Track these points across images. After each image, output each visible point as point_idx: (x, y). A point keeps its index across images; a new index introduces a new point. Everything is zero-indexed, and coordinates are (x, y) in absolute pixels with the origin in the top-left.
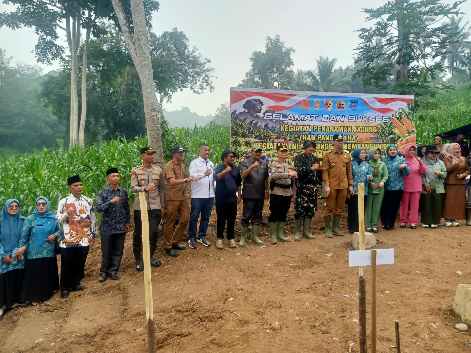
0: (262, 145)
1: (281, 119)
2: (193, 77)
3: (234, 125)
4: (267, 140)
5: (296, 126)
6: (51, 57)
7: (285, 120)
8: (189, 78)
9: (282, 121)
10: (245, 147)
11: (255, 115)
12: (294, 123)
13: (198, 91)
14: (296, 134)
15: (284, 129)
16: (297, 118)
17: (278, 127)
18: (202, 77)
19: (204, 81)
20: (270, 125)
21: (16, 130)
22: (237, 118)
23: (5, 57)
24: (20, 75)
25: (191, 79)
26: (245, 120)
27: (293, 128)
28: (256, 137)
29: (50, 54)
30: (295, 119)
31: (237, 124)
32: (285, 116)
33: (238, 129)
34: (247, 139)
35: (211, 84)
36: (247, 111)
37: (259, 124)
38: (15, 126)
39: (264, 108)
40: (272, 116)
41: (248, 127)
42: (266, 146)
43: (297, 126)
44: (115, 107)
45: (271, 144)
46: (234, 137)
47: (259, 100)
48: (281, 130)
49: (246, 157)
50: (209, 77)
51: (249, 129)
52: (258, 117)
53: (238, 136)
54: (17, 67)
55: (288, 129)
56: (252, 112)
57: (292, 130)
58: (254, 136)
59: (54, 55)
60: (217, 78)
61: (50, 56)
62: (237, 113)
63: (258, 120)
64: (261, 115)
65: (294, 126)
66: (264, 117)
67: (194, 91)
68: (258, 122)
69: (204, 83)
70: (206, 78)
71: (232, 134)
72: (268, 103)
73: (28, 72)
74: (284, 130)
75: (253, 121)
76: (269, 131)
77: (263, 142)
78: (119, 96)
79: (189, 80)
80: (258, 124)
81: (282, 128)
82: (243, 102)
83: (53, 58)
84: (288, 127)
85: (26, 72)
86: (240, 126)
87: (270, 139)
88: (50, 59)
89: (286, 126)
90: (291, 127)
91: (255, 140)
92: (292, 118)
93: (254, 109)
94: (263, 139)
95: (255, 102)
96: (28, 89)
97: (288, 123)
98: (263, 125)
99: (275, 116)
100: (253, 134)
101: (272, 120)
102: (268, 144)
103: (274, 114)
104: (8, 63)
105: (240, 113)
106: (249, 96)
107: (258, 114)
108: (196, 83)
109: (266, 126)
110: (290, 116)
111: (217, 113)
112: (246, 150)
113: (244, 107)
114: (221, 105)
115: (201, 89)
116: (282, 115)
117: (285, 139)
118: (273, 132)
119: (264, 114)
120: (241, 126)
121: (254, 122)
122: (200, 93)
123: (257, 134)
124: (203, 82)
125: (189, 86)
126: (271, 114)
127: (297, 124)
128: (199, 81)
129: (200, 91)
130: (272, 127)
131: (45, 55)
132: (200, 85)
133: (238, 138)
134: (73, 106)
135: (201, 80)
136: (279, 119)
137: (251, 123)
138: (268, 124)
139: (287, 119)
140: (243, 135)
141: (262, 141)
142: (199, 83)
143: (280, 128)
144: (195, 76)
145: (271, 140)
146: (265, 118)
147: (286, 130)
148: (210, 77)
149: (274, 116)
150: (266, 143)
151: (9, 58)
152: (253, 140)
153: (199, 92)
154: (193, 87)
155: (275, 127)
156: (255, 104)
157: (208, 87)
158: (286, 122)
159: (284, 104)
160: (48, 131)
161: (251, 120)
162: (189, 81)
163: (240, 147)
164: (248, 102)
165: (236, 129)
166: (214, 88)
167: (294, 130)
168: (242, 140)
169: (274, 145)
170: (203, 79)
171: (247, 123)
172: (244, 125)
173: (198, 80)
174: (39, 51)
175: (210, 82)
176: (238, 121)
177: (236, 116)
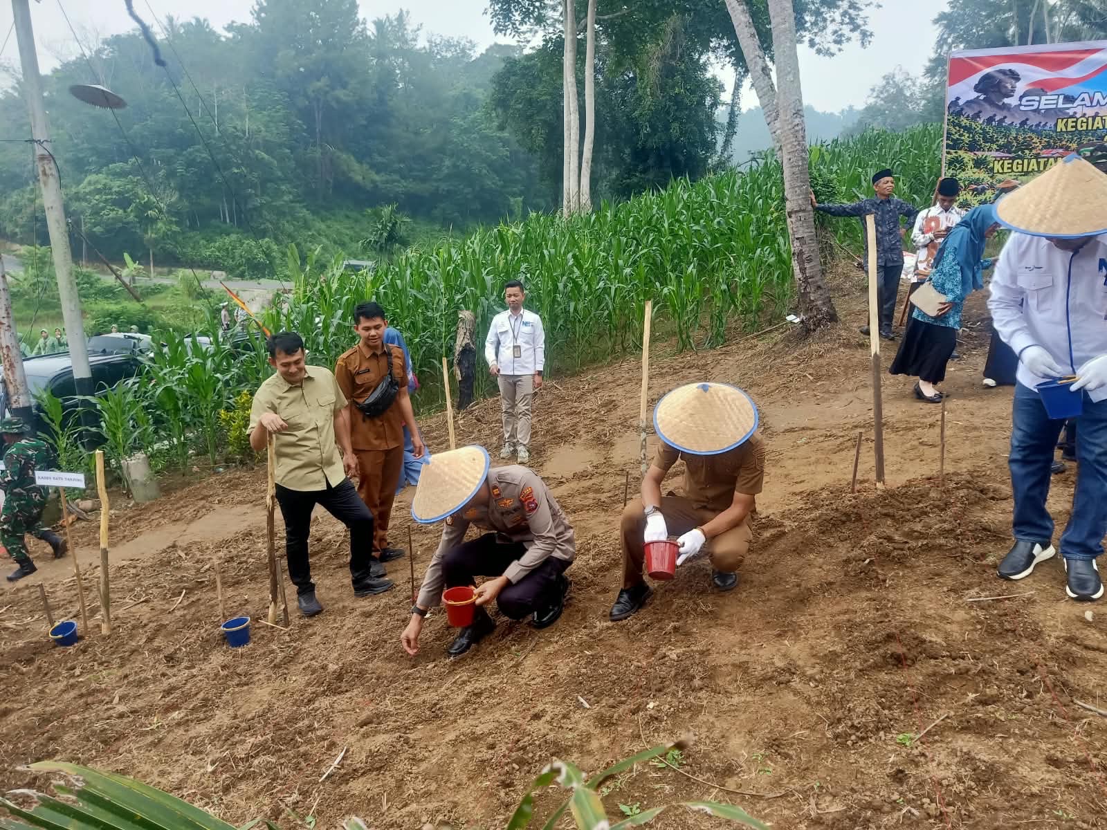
0: (1012, 164)
1: (1060, 105)
2: (818, 13)
3: (954, 127)
4: (1023, 152)
5: (1094, 118)
6: (519, 18)
7: (1068, 108)
8: (807, 18)
9: (1061, 110)
10: (975, 170)
11: (1000, 104)
12: (1090, 112)
13: (828, 49)
14: (1092, 136)
15: (1066, 128)
16: (1098, 102)
17: (1051, 124)
18: (841, 11)
19: (847, 20)
20: (1033, 122)
21: (435, 184)
22: (959, 113)
23: (409, 28)
24: (435, 64)
25: (813, 19)
26: (977, 115)
27: (1087, 122)
28: (1000, 148)
29: (516, 11)
30: (1094, 104)
31: (960, 126)
32: (1069, 99)
33: (961, 135)
34: (980, 154)
35: (865, 24)
36: (982, 97)
37: (1008, 121)
38: (435, 176)
39: (1021, 87)
40: (1039, 102)
41: (983, 129)
42: (1020, 167)
43: (1098, 119)
44: (637, 113)
45: (1034, 161)
46: (952, 151)
47: (1010, 70)
48: (1059, 130)
49: (973, 190)
50: (860, 9)
51: (985, 133)
52: (1005, 107)
53: (960, 149)
54: (427, 45)
55: (1075, 127)
56: (993, 97)
57: (1084, 128)
58: (995, 146)
59: (524, 13)
60: (880, 6)
61: (517, 16)
62: (961, 102)
63: (1005, 113)
64: (1012, 101)
65: (1090, 119)
66: (1021, 105)
67: (819, 51)
68: (1005, 117)
69: (844, 26)
70: (851, 11)
71: (948, 146)
72: (1031, 74)
73: (449, 55)
74: (1064, 130)
75: (995, 115)
76: (1030, 134)
77: (1013, 159)
78: (645, 88)
79: (806, 22)
80: (1006, 120)
81: (1061, 126)
82: (975, 79)
83: (523, 19)
84: (1076, 122)
85: (443, 54)
86: (965, 128)
87: (1031, 150)
88: (517, 23)
89: (1070, 120)
90: (1082, 122)
91: (997, 154)
92: (1087, 102)
93: (1000, 91)
94: (1015, 152)
95: (1001, 77)
96: (452, 93)
97: (1075, 113)
98: (1017, 123)
99: (1047, 101)
100: (993, 142)
101: (1037, 111)
102: (1026, 161)
103: (1044, 98)
104: (415, 40)
105: (969, 103)
106: (989, 65)
107: (1006, 101)
108: (824, 28)
109: (1023, 123)
110: (1081, 98)
111: (871, 101)
112: (976, 176)
113: (977, 89)
114: (884, 77)
115: (836, 42)
116: (1061, 97)
117: (1067, 148)
118: (1039, 135)
119: (1021, 98)
120: (968, 129)
121: (997, 118)
122: (833, 55)
123: (1001, 142)
124: (842, 24)
125: (806, 39)
126: (1037, 98)
127: (1097, 115)
128: (833, 20)
129: (834, 48)
130: (1038, 125)
131: (507, 15)
132: (835, 32)
133: (961, 153)
134: (569, 122)
135: (838, 19)
136: (1054, 106)
137: (990, 120)
138: (1027, 119)
139: (1075, 105)
140: (972, 147)
141: (1013, 155)
142: (831, 27)
143: (1056, 125)
144: (822, 10)
145: (1034, 151)
146: (1022, 108)
147: (1069, 129)
148: (863, 7)
149: (1043, 102)
150: (1022, 158)
151: (415, 28)
152: (991, 155)
153: (832, 51)
154: (817, 40)
155: (1045, 125)
156: (1000, 82)
157: (856, 35)
158: (1071, 112)
159: (1070, 72)
160: (492, 182)
161: (991, 114)
162: (808, 25)
163: (964, 170)
164: (987, 77)
165: (957, 136)
166: (871, 35)
167: (1090, 128)
168: (967, 157)
169: (1038, 163)
170: (844, 14)
171: (981, 122)
172: (974, 126)
173: (830, 19)
174: (497, 8)
175: (859, 21)
176: (962, 118)
177: (958, 109)
